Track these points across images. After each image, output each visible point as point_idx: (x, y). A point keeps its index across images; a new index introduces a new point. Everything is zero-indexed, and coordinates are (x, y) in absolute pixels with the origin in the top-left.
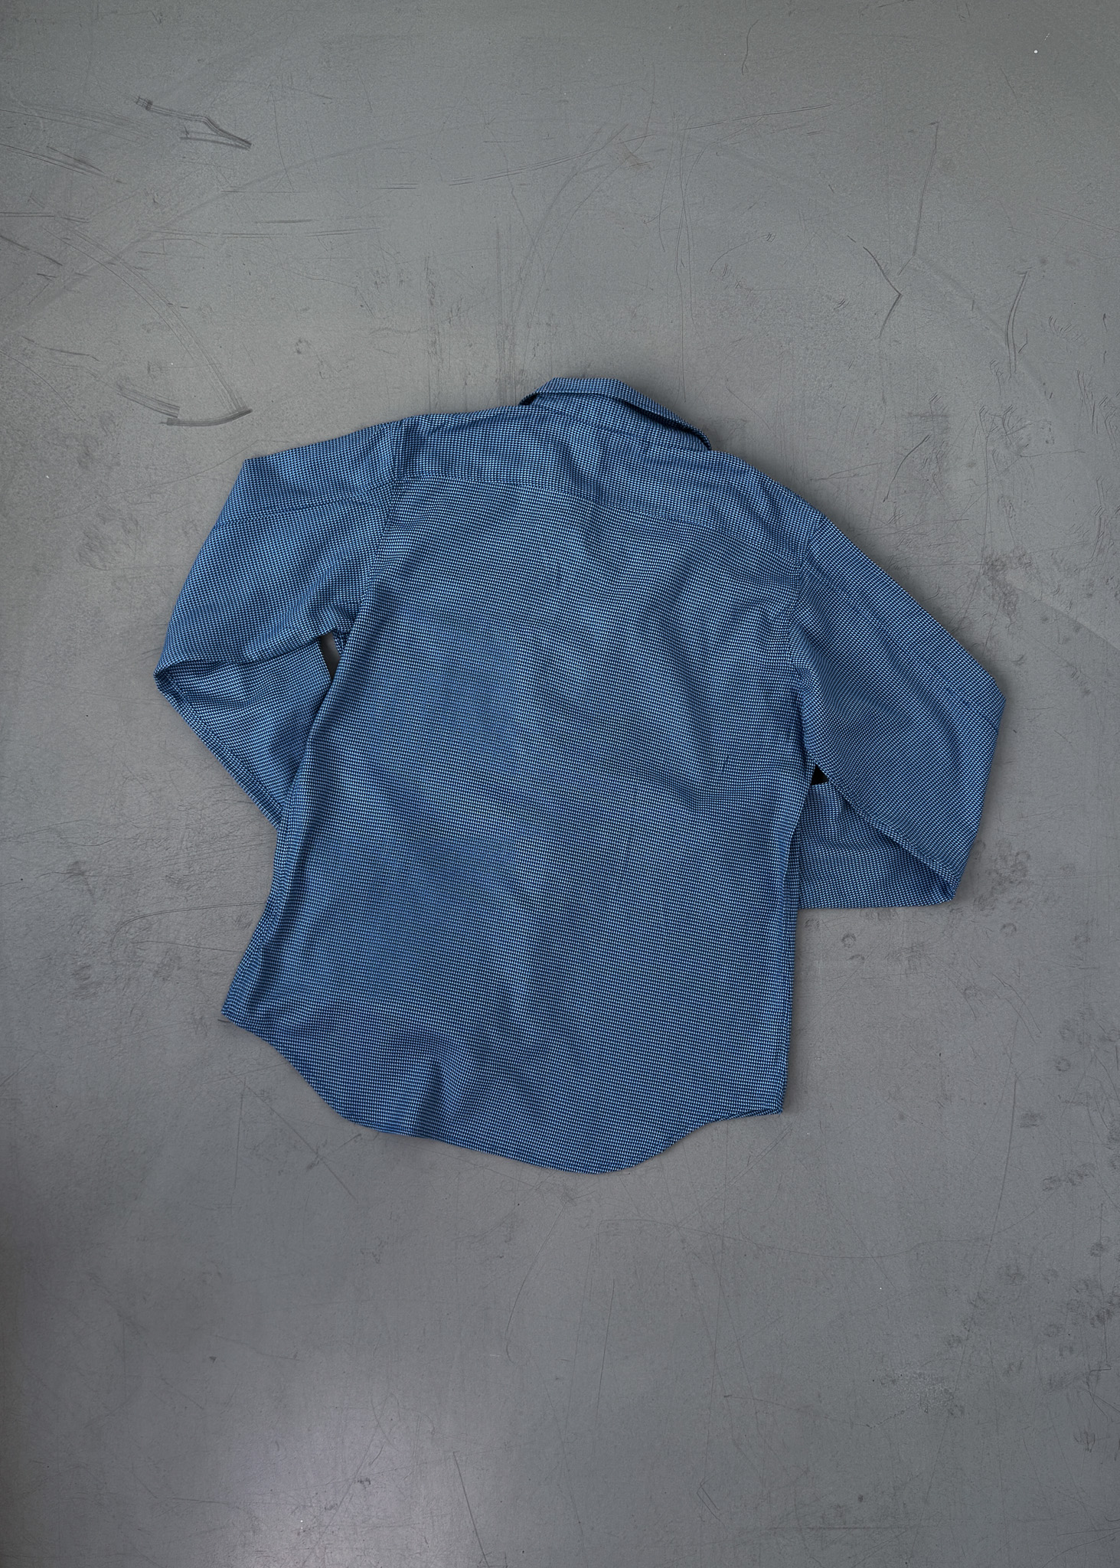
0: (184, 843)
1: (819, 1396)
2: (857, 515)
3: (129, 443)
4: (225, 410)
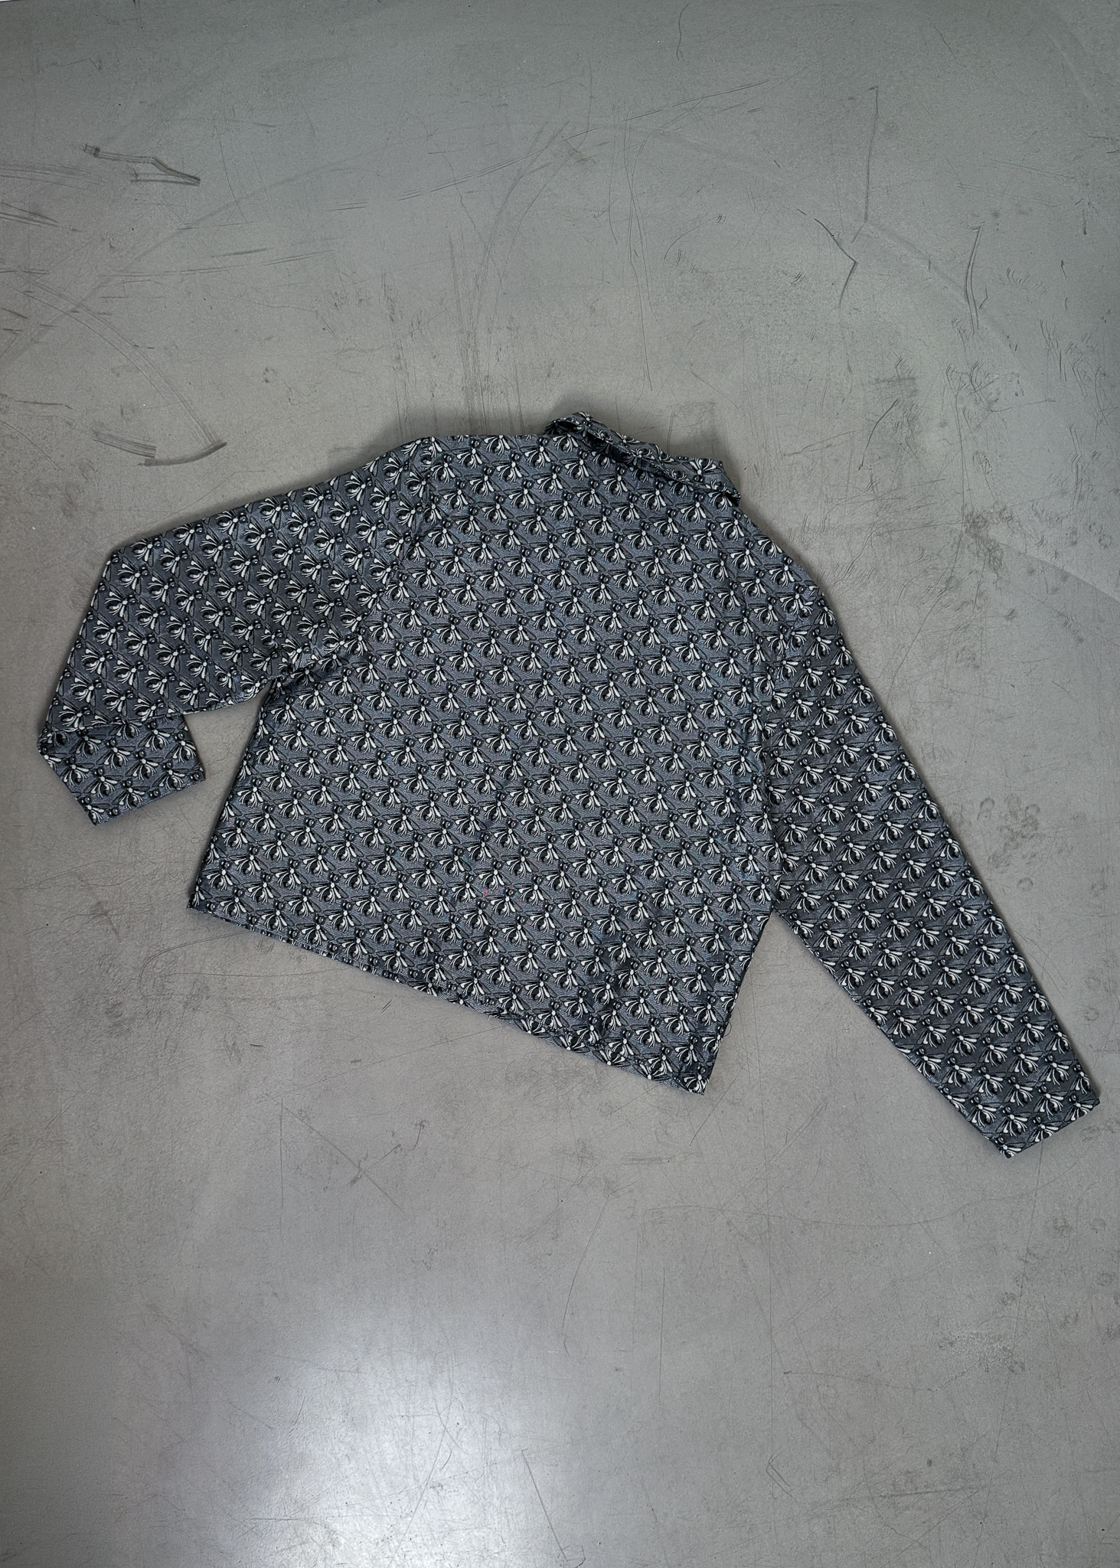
1: (878, 1365)
2: (834, 486)
3: (110, 487)
4: (200, 446)
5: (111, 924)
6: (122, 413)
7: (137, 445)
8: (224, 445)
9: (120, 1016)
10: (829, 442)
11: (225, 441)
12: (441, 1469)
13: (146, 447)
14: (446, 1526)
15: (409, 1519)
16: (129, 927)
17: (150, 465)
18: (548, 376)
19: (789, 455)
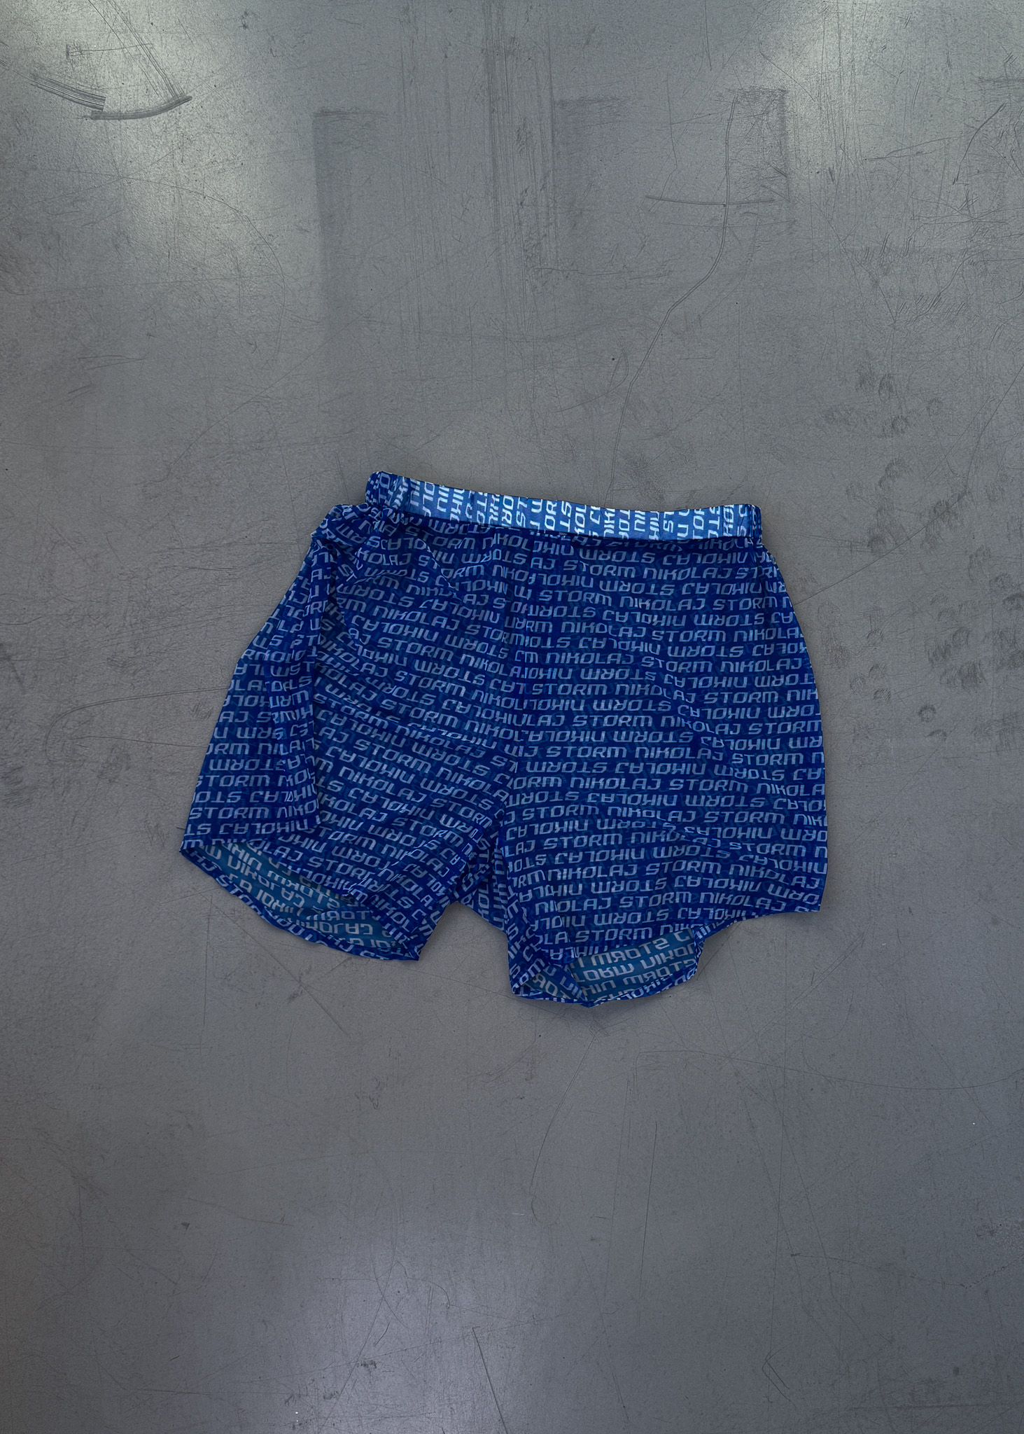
0: (128, 618)
1: (904, 1252)
2: (922, 201)
3: (46, 142)
4: (159, 99)
5: (15, 671)
7: (84, 94)
8: (188, 99)
10: (919, 148)
11: (190, 95)
12: (375, 1344)
13: (92, 96)
15: (334, 1400)
17: (96, 118)
18: (587, 43)
19: (871, 160)
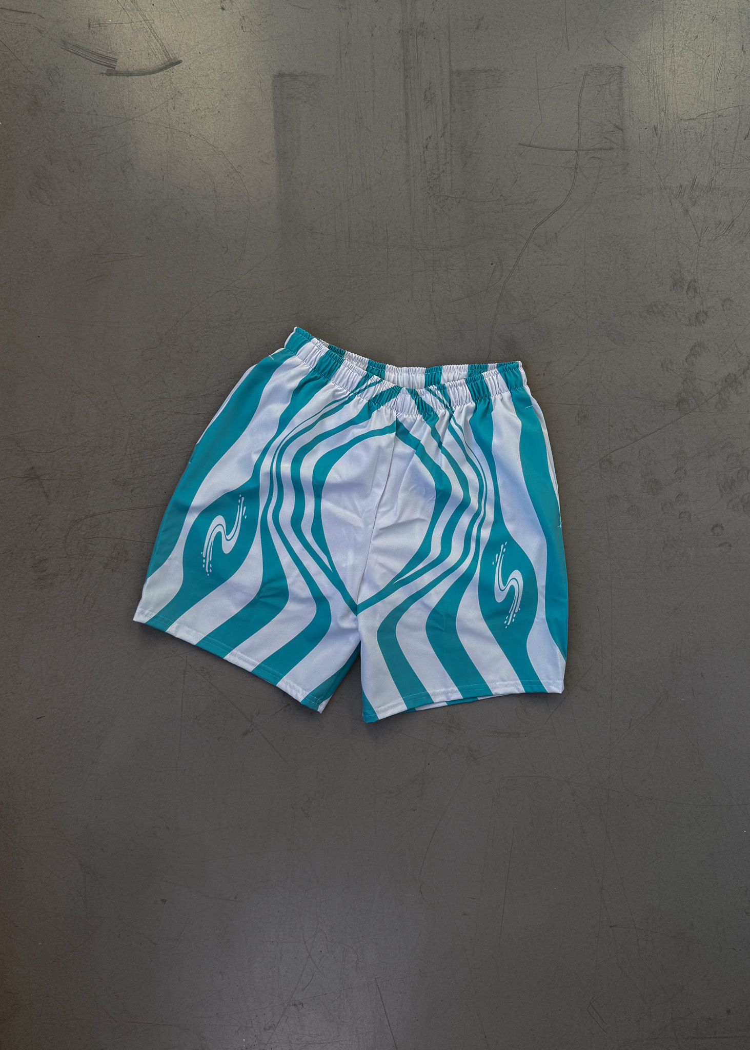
1: (692, 925)
2: (722, 152)
3: (72, 91)
4: (157, 61)
5: (43, 487)
6: (89, 26)
7: (101, 56)
8: (179, 62)
9: (44, 571)
10: (720, 112)
11: (181, 59)
12: (303, 990)
13: (107, 58)
14: (304, 1039)
15: (272, 1031)
16: (58, 492)
17: (110, 75)
18: (478, 28)
19: (685, 120)
